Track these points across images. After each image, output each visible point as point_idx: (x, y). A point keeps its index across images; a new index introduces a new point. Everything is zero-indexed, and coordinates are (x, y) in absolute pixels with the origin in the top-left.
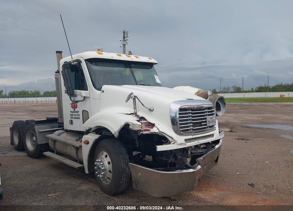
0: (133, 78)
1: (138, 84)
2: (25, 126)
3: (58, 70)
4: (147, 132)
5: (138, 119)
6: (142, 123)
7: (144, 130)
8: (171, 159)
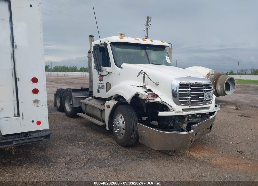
0: (147, 58)
1: (151, 63)
2: (65, 93)
3: (90, 51)
4: (152, 101)
5: (146, 91)
6: (148, 94)
7: (150, 99)
8: (171, 123)
